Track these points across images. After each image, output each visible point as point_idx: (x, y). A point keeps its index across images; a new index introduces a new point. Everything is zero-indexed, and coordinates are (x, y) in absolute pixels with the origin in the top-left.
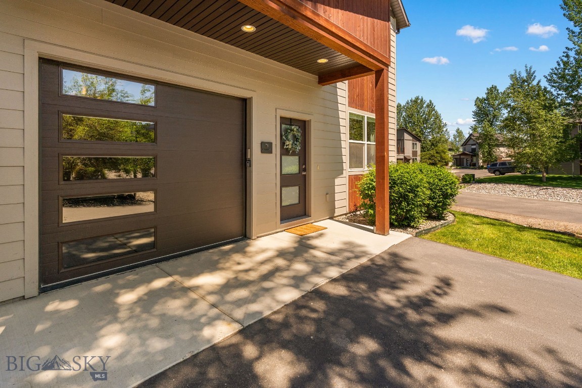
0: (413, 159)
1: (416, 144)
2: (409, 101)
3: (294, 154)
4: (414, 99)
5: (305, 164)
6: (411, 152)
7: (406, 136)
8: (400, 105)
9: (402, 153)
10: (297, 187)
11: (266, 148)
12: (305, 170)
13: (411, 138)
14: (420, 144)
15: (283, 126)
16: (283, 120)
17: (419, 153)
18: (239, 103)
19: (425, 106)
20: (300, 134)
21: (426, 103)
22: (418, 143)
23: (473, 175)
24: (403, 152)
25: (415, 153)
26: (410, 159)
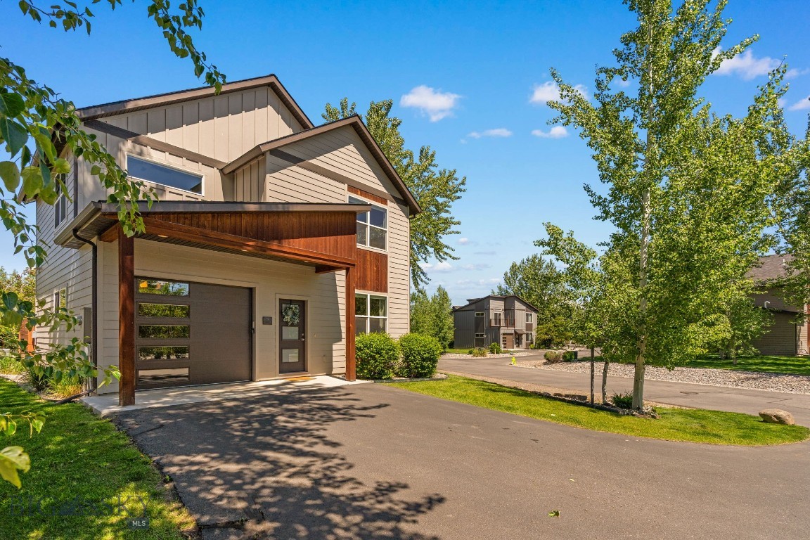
0: (527, 334)
1: (531, 315)
2: (525, 261)
3: (292, 325)
4: (530, 257)
5: (304, 332)
6: (524, 325)
7: (518, 305)
8: (516, 265)
9: (512, 327)
10: (297, 351)
11: (267, 321)
12: (304, 337)
13: (524, 308)
14: (536, 315)
15: (284, 306)
16: (282, 301)
17: (535, 326)
18: (247, 291)
19: (544, 266)
20: (298, 311)
21: (546, 263)
22: (533, 313)
23: (576, 353)
24: (513, 325)
25: (529, 327)
26: (522, 335)
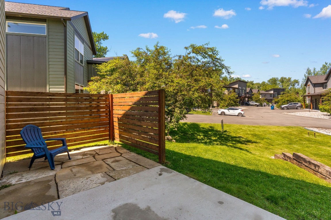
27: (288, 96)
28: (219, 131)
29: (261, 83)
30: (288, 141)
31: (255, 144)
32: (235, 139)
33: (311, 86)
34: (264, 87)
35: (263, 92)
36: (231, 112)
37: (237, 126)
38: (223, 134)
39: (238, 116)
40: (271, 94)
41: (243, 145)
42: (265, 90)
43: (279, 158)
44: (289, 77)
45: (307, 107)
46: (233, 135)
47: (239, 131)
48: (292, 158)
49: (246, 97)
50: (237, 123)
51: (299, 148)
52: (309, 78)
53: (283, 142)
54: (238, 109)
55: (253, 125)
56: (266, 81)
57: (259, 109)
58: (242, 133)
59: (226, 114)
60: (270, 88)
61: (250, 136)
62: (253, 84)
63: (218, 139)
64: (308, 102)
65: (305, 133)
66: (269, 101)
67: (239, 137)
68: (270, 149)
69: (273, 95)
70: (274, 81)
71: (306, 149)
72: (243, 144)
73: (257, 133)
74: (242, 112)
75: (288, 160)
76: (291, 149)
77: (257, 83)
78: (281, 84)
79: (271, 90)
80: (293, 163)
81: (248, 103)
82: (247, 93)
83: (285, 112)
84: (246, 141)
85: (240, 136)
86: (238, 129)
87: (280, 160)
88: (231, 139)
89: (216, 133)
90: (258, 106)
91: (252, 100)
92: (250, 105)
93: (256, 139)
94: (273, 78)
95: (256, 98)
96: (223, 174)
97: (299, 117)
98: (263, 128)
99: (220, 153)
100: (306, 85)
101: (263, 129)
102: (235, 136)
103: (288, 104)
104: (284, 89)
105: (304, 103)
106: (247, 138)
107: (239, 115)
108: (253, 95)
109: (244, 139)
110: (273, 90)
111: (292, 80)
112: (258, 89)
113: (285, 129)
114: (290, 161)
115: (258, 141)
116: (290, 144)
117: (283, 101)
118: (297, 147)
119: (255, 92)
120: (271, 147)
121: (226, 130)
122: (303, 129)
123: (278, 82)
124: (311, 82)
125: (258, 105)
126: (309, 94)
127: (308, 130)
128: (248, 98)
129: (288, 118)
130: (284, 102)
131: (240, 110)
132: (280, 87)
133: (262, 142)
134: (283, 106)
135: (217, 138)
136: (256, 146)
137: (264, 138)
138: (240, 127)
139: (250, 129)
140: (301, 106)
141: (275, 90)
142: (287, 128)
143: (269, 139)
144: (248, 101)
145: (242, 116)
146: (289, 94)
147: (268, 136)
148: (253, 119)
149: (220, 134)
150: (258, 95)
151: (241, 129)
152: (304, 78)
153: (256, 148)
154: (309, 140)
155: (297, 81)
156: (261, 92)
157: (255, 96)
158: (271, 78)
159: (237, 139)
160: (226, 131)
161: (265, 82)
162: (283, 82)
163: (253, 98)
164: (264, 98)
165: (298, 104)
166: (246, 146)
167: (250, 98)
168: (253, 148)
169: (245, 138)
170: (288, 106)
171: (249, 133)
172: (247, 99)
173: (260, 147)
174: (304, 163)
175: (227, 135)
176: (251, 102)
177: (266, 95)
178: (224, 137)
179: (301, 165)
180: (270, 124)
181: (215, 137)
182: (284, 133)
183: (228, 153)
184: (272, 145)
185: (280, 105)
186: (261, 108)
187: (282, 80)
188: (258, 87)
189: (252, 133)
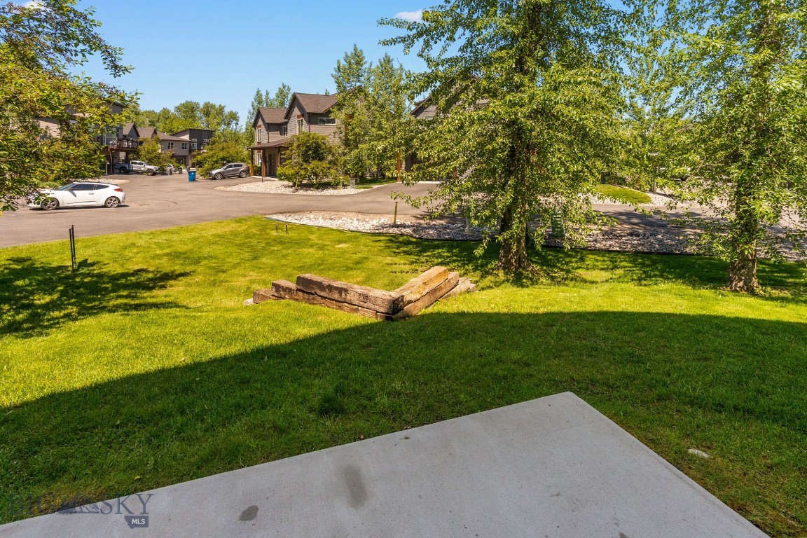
27: (223, 149)
28: (60, 268)
29: (158, 110)
30: (248, 252)
31: (183, 280)
32: (123, 281)
33: (263, 128)
34: (167, 122)
35: (166, 136)
36: (83, 197)
37: (118, 239)
38: (78, 275)
39: (105, 206)
40: (184, 142)
41: (155, 292)
42: (171, 131)
43: (264, 297)
44: (220, 105)
45: (258, 172)
46: (115, 269)
47: (128, 253)
48: (294, 290)
49: (120, 149)
50: (114, 229)
51: (272, 262)
52: (261, 111)
53: (242, 256)
54: (107, 187)
55: (163, 229)
56: (172, 110)
57: (159, 181)
58: (139, 258)
59: (61, 205)
60: (182, 128)
61: (165, 260)
62: (137, 114)
63: (62, 296)
64: (258, 161)
65: (270, 229)
66: (181, 160)
67: (136, 272)
68: (222, 282)
69: (188, 146)
70: (189, 110)
71: (284, 262)
72: (153, 288)
73: (181, 248)
74: (120, 195)
75: (287, 296)
76: (260, 268)
77: (150, 112)
78: (204, 118)
79: (183, 133)
80: (297, 300)
81: (127, 166)
82: (125, 136)
83: (221, 187)
84: (157, 279)
85: (136, 268)
86: (125, 248)
87: (269, 301)
88: (109, 285)
89: (49, 278)
90: (154, 174)
91: (138, 157)
92: (132, 171)
93: (182, 264)
94: (187, 102)
95: (148, 152)
96: (182, 413)
97: (249, 195)
98: (187, 231)
99: (123, 346)
100: (255, 125)
101: (189, 235)
102: (120, 270)
103: (225, 167)
104: (212, 131)
105: (253, 163)
106: (158, 268)
107: (111, 202)
108: (141, 143)
109: (150, 275)
110: (189, 132)
111: (227, 111)
112: (152, 129)
113: (233, 226)
114: (291, 298)
115: (188, 269)
116: (255, 258)
117: (215, 159)
118: (269, 261)
119: (146, 137)
120: (222, 276)
121: (86, 260)
122: (264, 219)
123: (198, 114)
124: (263, 121)
125: (155, 170)
126: (259, 146)
127: (271, 220)
128: (128, 151)
129: (229, 199)
130: (216, 162)
131: (112, 188)
132: (201, 125)
133: (200, 270)
134: (214, 172)
135: (55, 296)
136: (189, 285)
137: (199, 258)
138: (130, 241)
139: (157, 241)
140: (247, 171)
141: (193, 133)
142: (237, 222)
143: (211, 257)
144: (127, 160)
145: (118, 206)
146: (225, 144)
147: (206, 251)
148: (152, 211)
149: (67, 277)
150: (154, 143)
151: (134, 244)
152: (252, 110)
153: (190, 290)
154: (280, 242)
155: (235, 114)
156: (162, 136)
157: (145, 145)
158: (183, 101)
159: (133, 278)
160: (84, 263)
161: (168, 112)
162: (210, 114)
163: (143, 153)
164: (169, 153)
165: (242, 166)
166: (164, 292)
167: (133, 152)
168: (182, 292)
169: (151, 269)
170: (223, 172)
171: (159, 252)
172: (122, 155)
173: (198, 284)
174: (319, 292)
175: (93, 276)
176: (136, 163)
177: (172, 144)
178: (83, 284)
179: (314, 299)
180: (200, 219)
181: (50, 294)
182: (236, 235)
183: (145, 332)
184: (224, 272)
185: (207, 170)
186: (164, 180)
187: (208, 110)
188: (152, 123)
189: (167, 251)
